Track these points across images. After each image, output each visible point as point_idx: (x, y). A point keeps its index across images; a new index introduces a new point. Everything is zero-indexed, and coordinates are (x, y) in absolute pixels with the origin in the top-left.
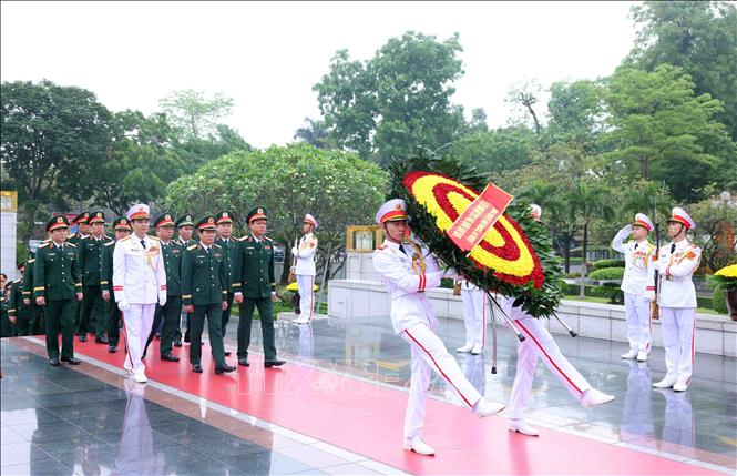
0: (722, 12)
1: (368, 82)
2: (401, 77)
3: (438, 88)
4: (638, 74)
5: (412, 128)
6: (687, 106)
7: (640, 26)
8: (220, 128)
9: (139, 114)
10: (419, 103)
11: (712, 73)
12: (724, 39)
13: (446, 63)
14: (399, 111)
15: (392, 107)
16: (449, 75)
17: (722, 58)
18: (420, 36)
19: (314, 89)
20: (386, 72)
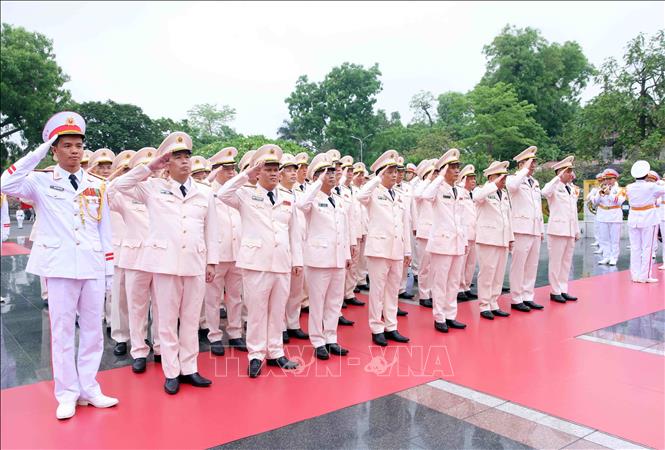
0: (539, 49)
1: (321, 96)
2: (340, 93)
3: (366, 99)
4: (486, 89)
5: (349, 125)
6: (514, 108)
7: (490, 58)
8: (223, 128)
9: (170, 120)
10: (353, 109)
11: (533, 87)
12: (540, 67)
13: (370, 83)
14: (340, 114)
15: (336, 112)
16: (373, 91)
17: (538, 78)
18: (353, 66)
19: (286, 101)
20: (332, 89)
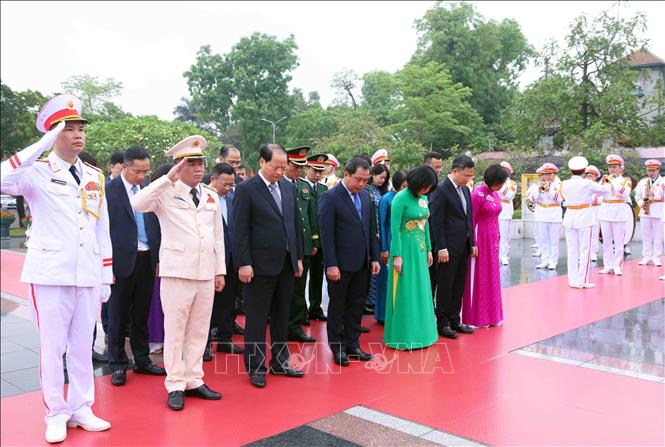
0: (475, 26)
1: (227, 71)
2: (250, 67)
3: (280, 76)
4: (416, 68)
5: (260, 106)
6: (447, 91)
7: (422, 34)
8: (107, 105)
9: (38, 94)
10: (265, 87)
11: (468, 68)
12: (476, 45)
13: (285, 58)
14: (249, 92)
15: (246, 90)
16: (287, 67)
17: (475, 58)
18: (264, 36)
19: (185, 76)
20: (240, 63)
